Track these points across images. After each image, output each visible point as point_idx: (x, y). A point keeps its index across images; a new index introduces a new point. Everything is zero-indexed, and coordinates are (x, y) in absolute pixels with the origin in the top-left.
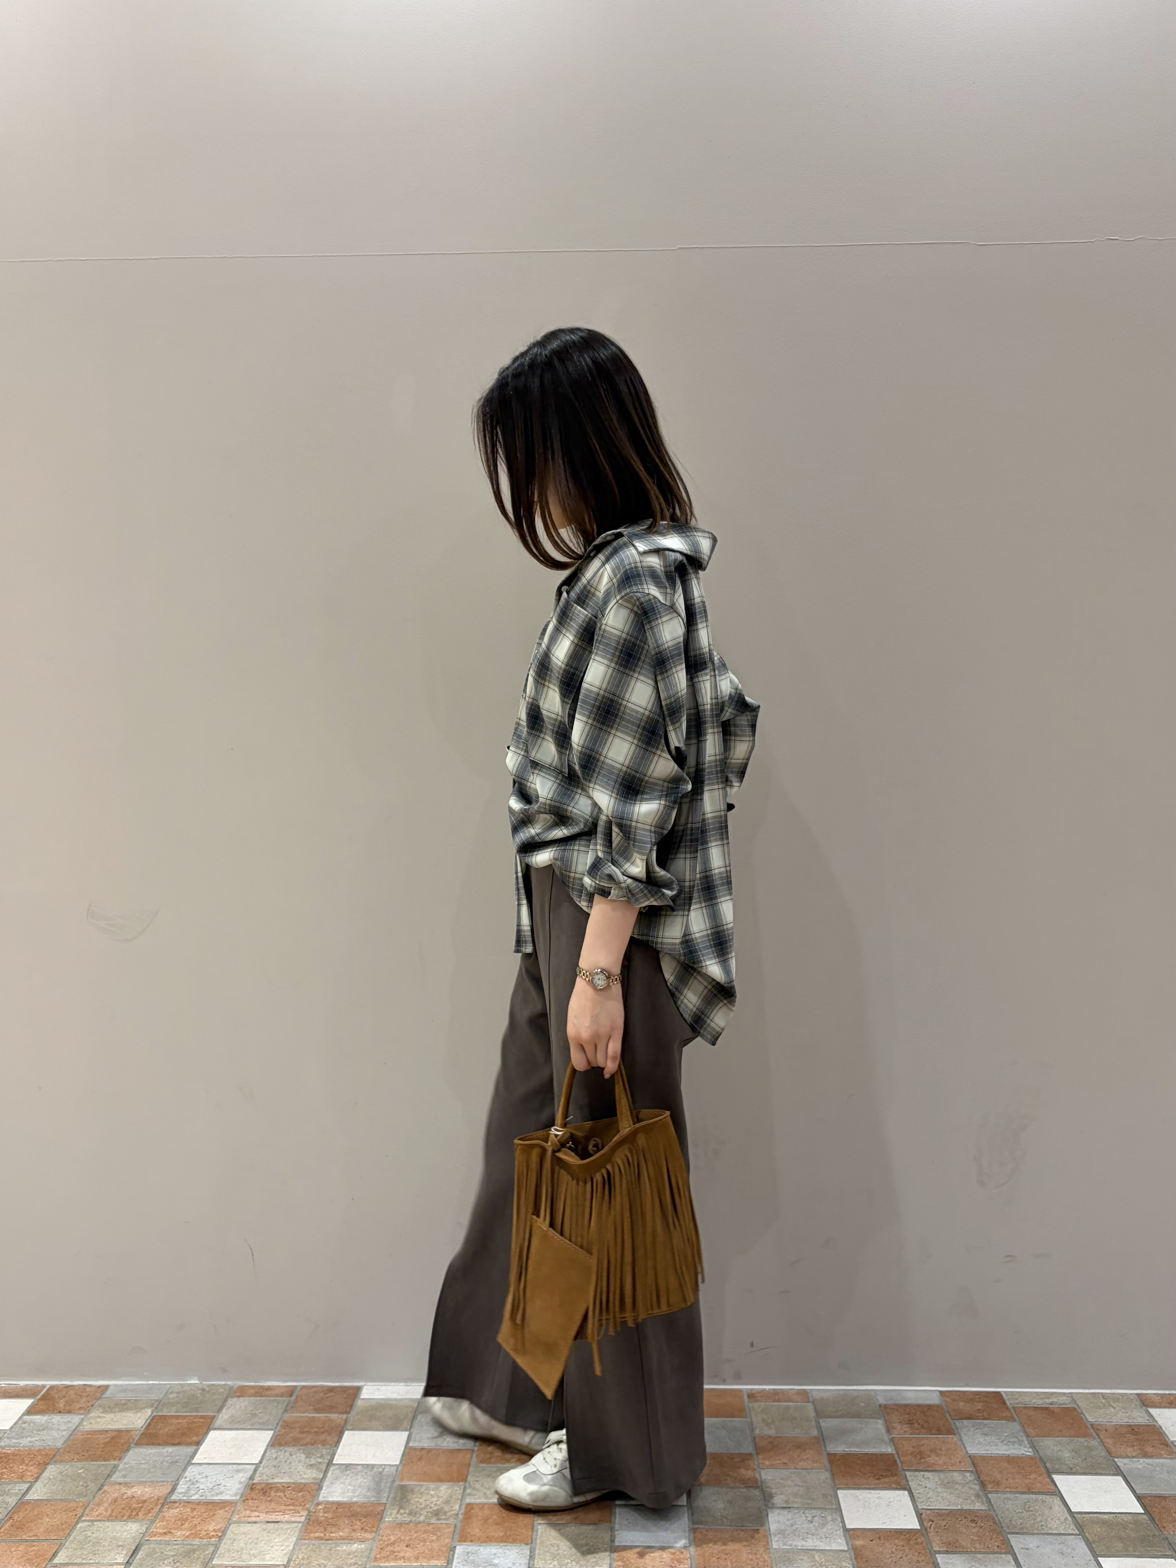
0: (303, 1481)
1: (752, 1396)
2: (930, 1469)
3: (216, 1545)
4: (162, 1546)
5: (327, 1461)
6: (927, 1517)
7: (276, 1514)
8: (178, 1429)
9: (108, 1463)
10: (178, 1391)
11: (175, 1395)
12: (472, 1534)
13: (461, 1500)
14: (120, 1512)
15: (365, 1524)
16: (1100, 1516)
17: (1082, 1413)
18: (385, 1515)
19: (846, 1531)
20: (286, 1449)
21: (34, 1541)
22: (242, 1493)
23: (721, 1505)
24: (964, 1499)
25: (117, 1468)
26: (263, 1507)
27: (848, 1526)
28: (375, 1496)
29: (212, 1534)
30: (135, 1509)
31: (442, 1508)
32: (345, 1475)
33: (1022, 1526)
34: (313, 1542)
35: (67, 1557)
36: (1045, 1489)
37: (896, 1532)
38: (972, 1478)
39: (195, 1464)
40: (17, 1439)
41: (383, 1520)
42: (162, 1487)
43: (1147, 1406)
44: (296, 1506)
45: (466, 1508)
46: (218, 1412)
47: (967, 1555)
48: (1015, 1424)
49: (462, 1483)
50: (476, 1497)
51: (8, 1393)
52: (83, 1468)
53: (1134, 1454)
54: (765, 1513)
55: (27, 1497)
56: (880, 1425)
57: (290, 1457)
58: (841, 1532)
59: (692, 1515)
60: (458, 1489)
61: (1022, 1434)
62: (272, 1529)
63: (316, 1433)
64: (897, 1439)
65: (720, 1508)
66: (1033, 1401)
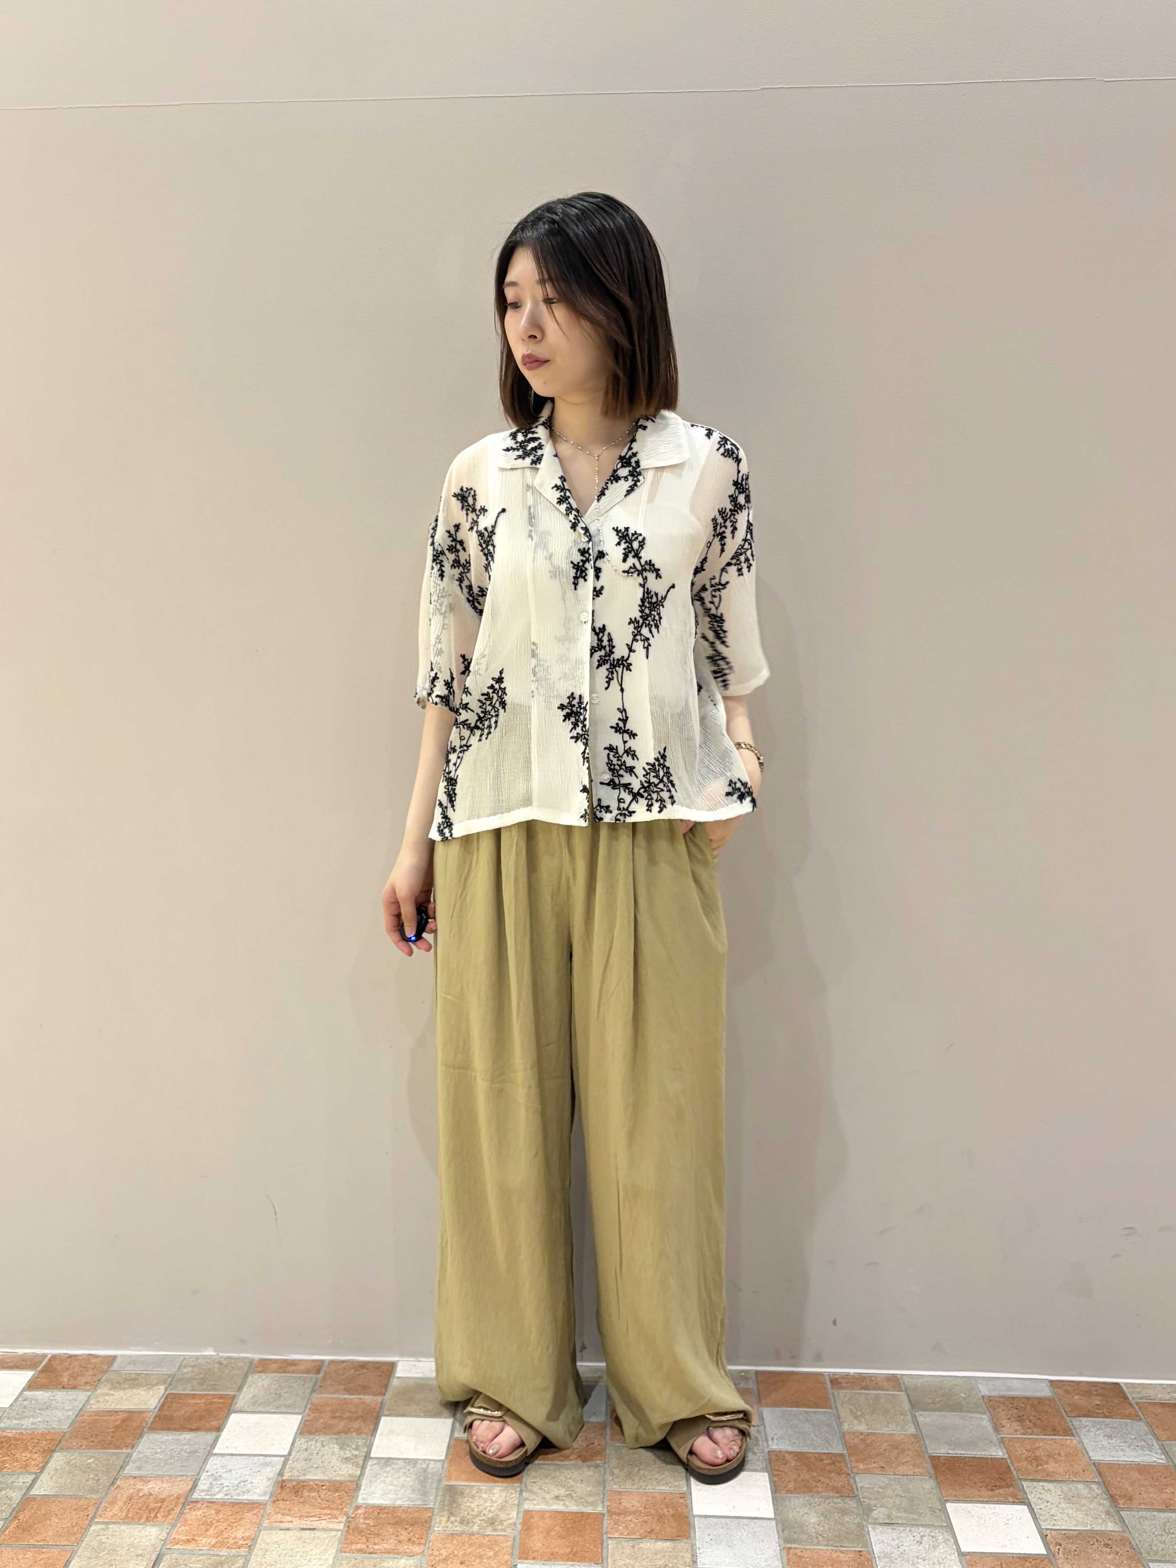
0: (338, 1479)
1: (835, 1381)
2: (1049, 1478)
3: (247, 1556)
4: (185, 1557)
5: (364, 1454)
6: (1052, 1540)
7: (311, 1519)
8: (197, 1411)
9: (120, 1451)
10: (193, 1364)
11: (189, 1369)
12: (533, 1549)
13: (518, 1506)
14: (137, 1513)
15: (412, 1534)
18: (433, 1523)
19: (962, 1554)
20: (317, 1438)
21: (43, 1547)
22: (271, 1493)
23: (813, 1519)
24: (1094, 1518)
25: (131, 1457)
26: (295, 1510)
27: (964, 1549)
28: (421, 1499)
29: (240, 1542)
30: (153, 1510)
31: (497, 1516)
32: (386, 1472)
33: (1163, 1552)
34: (354, 1555)
37: (1020, 1558)
38: (1099, 1490)
39: (216, 1454)
40: (18, 1419)
41: (431, 1531)
42: (181, 1484)
44: (332, 1509)
45: (524, 1516)
46: (238, 1391)
48: (1141, 1423)
49: (516, 1485)
50: (535, 1502)
51: (6, 1363)
52: (93, 1457)
54: (866, 1530)
55: (33, 1492)
56: (985, 1421)
57: (322, 1449)
58: (955, 1557)
59: (783, 1531)
60: (513, 1492)
61: (1150, 1436)
62: (308, 1538)
63: (350, 1419)
64: (1007, 1440)
65: (813, 1523)
66: (1159, 1396)
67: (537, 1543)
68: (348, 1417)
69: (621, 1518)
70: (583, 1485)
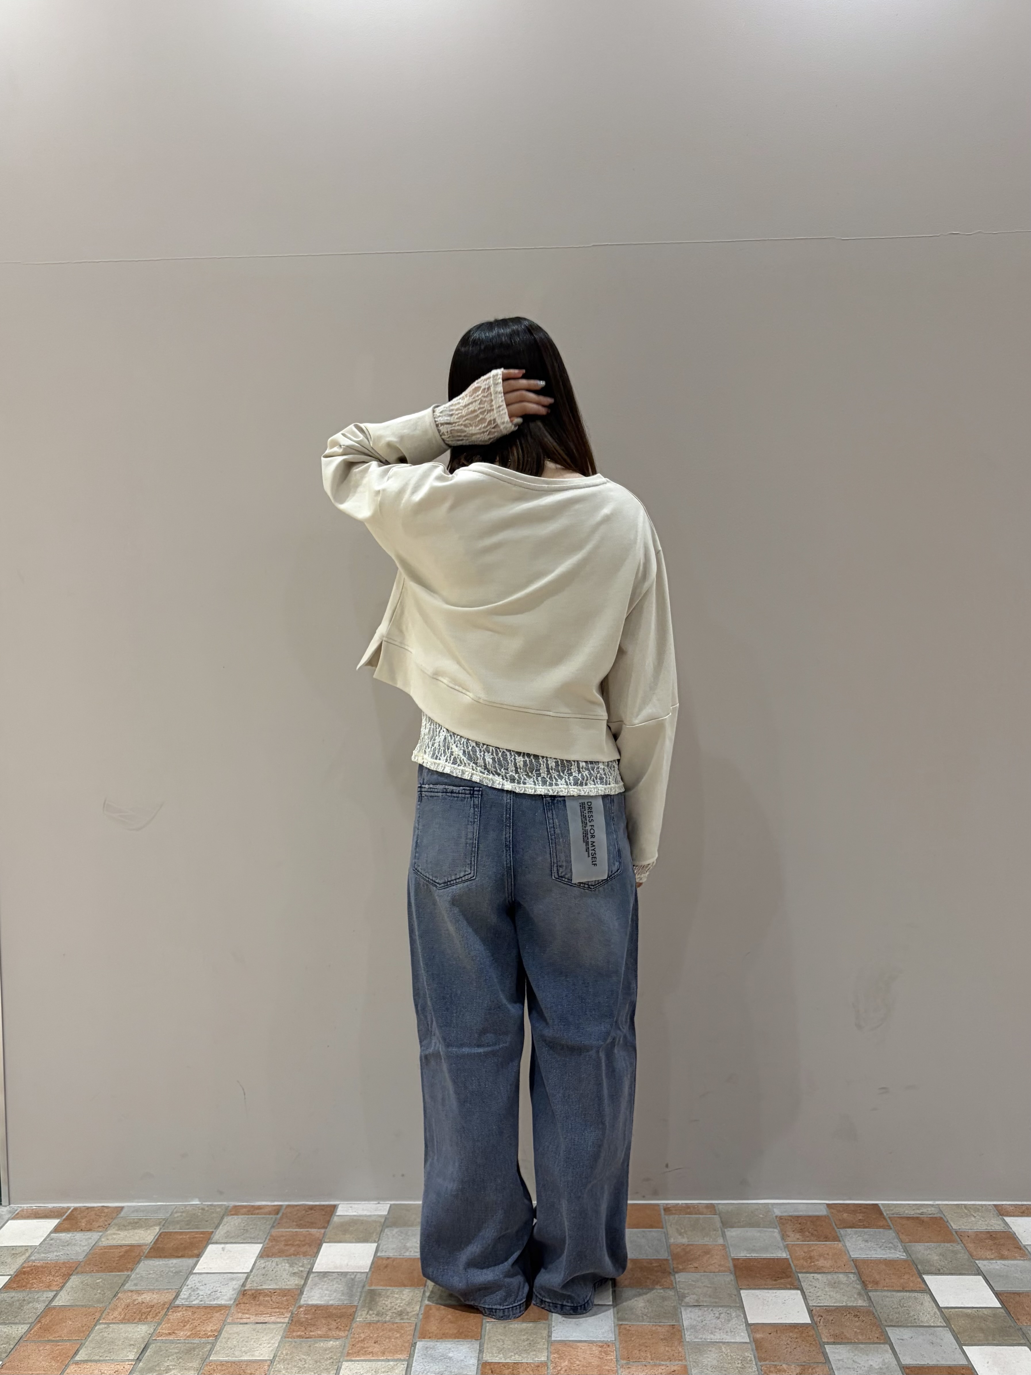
0: (287, 1287)
1: (667, 1209)
2: (819, 1271)
3: (213, 1343)
4: (167, 1345)
5: (308, 1270)
6: (816, 1313)
7: (264, 1316)
8: (182, 1244)
9: (122, 1273)
10: (182, 1211)
11: (179, 1214)
12: (430, 1331)
13: (421, 1302)
14: (132, 1316)
15: (339, 1324)
16: (963, 1310)
17: (948, 1221)
18: (356, 1316)
19: (748, 1325)
20: (273, 1259)
21: (57, 1341)
22: (235, 1299)
23: (641, 1305)
24: (848, 1297)
25: (130, 1278)
26: (253, 1310)
27: (750, 1321)
28: (348, 1299)
29: (209, 1334)
30: (144, 1313)
31: (406, 1309)
32: (322, 1281)
33: (897, 1320)
34: (295, 1339)
35: (87, 1354)
36: (917, 1287)
37: (791, 1326)
38: (855, 1278)
39: (195, 1273)
40: (45, 1253)
41: (355, 1320)
42: (168, 1294)
43: (1002, 1215)
44: (281, 1308)
45: (425, 1309)
46: (215, 1229)
47: (851, 1345)
48: (891, 1231)
49: (421, 1288)
51: (38, 1214)
52: (101, 1278)
53: (993, 1257)
54: (680, 1311)
55: (53, 1304)
56: (776, 1233)
57: (276, 1267)
58: (743, 1327)
59: (618, 1313)
60: (419, 1292)
61: (897, 1240)
62: (260, 1329)
63: (299, 1246)
64: (790, 1246)
65: (641, 1307)
66: (906, 1212)
67: (433, 1327)
68: (297, 1245)
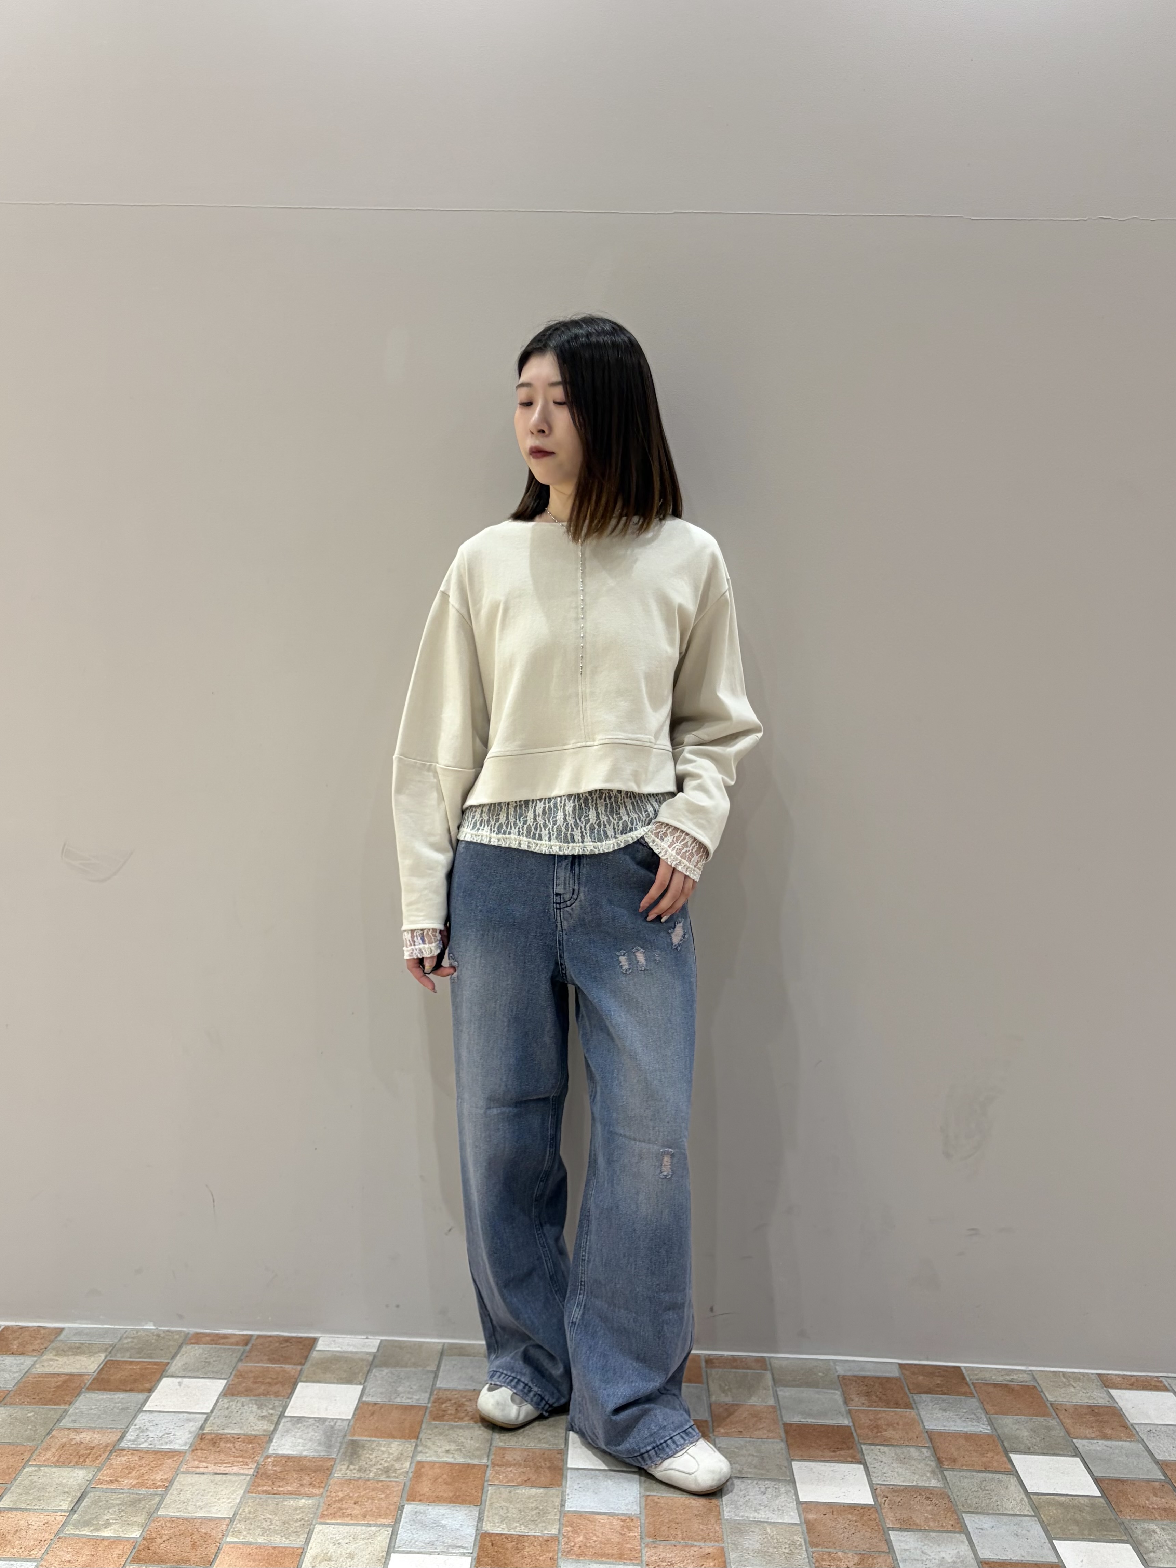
0: (253, 1433)
1: (709, 1362)
2: (886, 1443)
3: (163, 1495)
4: (107, 1495)
5: (279, 1413)
6: (881, 1492)
7: (225, 1465)
8: (132, 1376)
9: (59, 1407)
10: (134, 1336)
11: (130, 1340)
12: (421, 1493)
13: (412, 1457)
14: (68, 1458)
15: (314, 1479)
16: (1056, 1497)
17: (1042, 1392)
18: (334, 1470)
19: (800, 1503)
20: (240, 1400)
22: (192, 1444)
24: (920, 1476)
25: (68, 1412)
26: (211, 1457)
27: (802, 1499)
28: (325, 1451)
29: (159, 1483)
30: (83, 1456)
31: (392, 1466)
32: (297, 1427)
33: (977, 1505)
34: (260, 1495)
35: (12, 1501)
36: (1002, 1468)
37: (849, 1507)
38: (929, 1454)
39: (146, 1411)
41: (332, 1476)
42: (110, 1434)
43: (1107, 1387)
44: (245, 1457)
45: (416, 1466)
46: (171, 1359)
47: (922, 1533)
48: (974, 1400)
49: (412, 1441)
50: (427, 1455)
52: (33, 1412)
53: (1094, 1436)
56: (837, 1395)
57: (242, 1408)
58: (794, 1505)
59: (642, 1481)
60: (410, 1446)
61: (980, 1411)
62: (219, 1481)
64: (853, 1411)
66: (993, 1377)
67: (425, 1488)
68: (268, 1383)
69: (502, 1469)
70: (472, 1442)
